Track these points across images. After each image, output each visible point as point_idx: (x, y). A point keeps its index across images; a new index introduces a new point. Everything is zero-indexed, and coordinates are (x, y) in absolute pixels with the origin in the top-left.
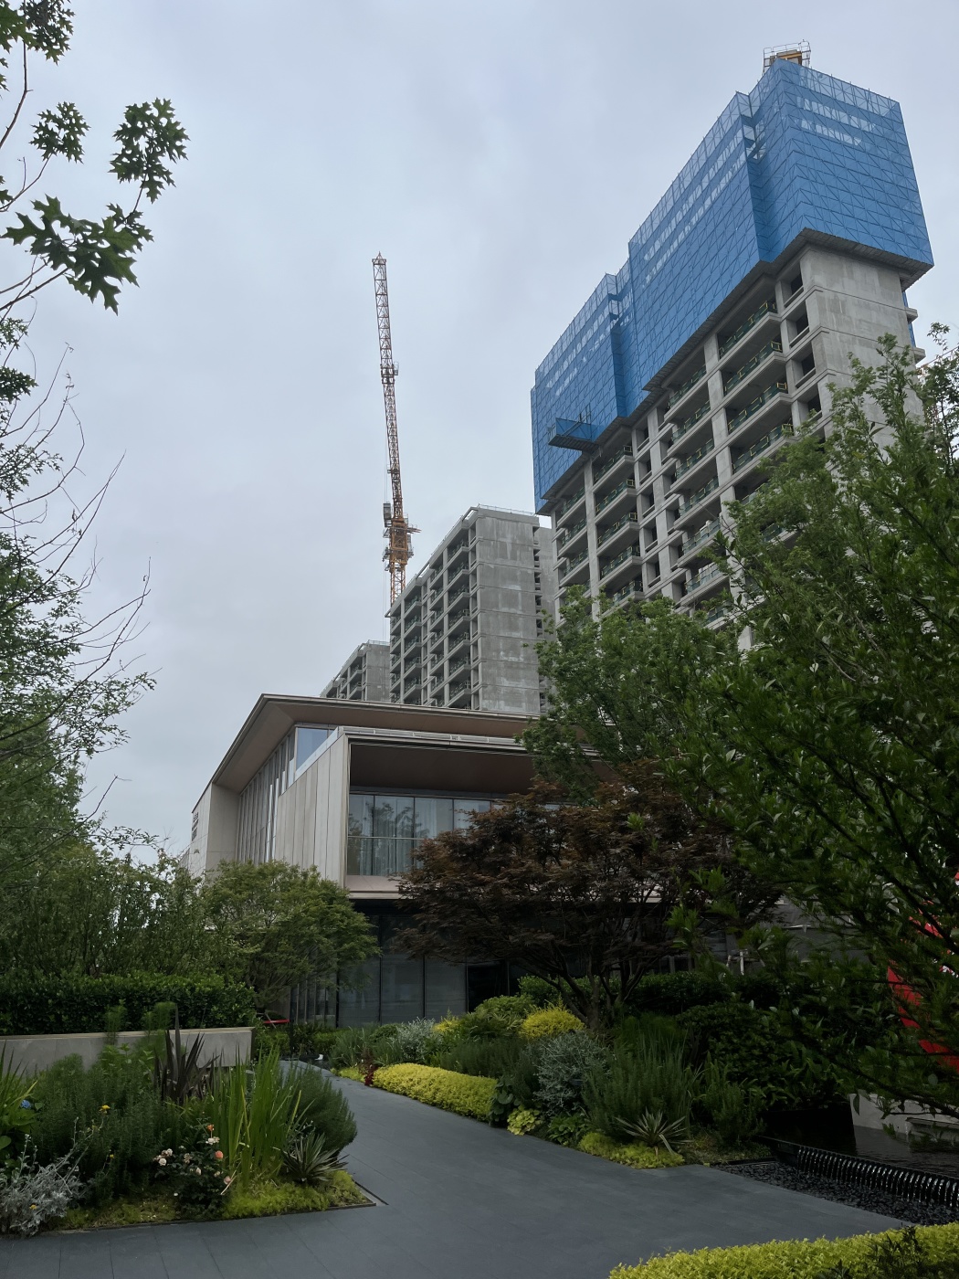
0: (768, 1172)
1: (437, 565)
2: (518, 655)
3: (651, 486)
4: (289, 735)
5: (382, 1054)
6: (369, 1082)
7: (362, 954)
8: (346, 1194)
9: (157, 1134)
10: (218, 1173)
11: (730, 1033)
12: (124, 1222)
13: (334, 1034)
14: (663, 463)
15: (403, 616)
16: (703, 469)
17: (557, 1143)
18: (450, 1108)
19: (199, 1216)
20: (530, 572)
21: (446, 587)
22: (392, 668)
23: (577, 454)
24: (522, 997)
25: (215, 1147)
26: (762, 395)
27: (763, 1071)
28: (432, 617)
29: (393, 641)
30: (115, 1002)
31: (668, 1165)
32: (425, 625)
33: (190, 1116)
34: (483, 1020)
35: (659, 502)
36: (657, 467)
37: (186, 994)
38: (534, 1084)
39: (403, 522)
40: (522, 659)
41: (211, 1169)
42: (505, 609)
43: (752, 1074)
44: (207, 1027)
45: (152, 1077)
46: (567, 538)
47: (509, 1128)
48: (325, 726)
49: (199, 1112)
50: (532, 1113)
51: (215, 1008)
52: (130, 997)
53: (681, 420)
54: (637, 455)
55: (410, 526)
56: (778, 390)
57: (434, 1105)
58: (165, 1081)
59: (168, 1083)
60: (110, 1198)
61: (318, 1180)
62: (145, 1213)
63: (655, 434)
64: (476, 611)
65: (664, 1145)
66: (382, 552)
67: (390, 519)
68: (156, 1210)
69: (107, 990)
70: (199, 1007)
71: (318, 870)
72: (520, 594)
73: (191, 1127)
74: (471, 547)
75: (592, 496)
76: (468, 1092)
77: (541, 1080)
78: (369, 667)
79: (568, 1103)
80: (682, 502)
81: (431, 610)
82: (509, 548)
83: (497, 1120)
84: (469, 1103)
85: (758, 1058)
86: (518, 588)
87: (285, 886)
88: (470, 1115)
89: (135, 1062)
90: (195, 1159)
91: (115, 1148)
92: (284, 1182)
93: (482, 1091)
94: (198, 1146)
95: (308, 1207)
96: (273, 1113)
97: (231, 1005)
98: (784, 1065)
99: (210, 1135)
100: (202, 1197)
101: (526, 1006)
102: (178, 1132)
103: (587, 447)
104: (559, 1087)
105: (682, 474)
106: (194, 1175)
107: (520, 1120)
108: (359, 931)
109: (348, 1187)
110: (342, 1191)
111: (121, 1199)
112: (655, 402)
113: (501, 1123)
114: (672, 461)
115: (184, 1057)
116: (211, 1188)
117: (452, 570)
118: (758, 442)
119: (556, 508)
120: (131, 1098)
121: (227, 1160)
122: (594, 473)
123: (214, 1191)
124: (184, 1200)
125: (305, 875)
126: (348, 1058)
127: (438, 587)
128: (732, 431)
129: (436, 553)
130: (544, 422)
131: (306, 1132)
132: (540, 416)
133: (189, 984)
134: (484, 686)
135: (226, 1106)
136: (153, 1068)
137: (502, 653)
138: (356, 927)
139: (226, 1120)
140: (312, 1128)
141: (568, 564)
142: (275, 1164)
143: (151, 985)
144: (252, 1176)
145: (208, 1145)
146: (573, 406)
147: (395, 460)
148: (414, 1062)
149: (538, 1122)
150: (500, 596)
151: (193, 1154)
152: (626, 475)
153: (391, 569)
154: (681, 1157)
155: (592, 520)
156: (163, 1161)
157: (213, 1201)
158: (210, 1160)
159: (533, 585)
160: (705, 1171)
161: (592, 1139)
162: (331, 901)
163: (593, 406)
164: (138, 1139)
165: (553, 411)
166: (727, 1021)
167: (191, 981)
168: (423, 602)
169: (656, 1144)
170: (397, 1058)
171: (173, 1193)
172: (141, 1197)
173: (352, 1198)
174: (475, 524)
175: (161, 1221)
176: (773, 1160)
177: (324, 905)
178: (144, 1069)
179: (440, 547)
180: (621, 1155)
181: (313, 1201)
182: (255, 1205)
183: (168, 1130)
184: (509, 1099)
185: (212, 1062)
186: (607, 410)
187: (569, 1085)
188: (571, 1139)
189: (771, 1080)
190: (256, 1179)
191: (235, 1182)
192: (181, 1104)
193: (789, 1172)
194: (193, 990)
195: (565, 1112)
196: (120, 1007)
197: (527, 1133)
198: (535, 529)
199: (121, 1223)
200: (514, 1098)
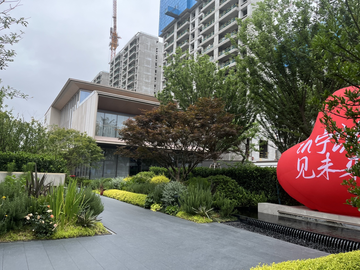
0: (238, 225)
1: (126, 49)
2: (149, 80)
3: (194, 32)
4: (78, 93)
5: (106, 186)
6: (102, 194)
7: (99, 158)
8: (101, 230)
9: (26, 208)
10: (51, 223)
11: (222, 184)
12: (11, 240)
13: (89, 181)
14: (199, 25)
15: (114, 64)
16: (210, 28)
17: (168, 214)
18: (130, 202)
19: (43, 238)
20: (155, 55)
21: (129, 56)
22: (110, 80)
23: (173, 19)
24: (151, 172)
25: (50, 213)
26: (231, 7)
27: (231, 195)
28: (124, 65)
29: (111, 72)
30: (11, 161)
31: (208, 222)
32: (121, 68)
33: (40, 202)
34: (139, 178)
35: (196, 37)
36: (197, 26)
37: (40, 160)
38: (161, 196)
39: (116, 35)
40: (150, 81)
41: (48, 221)
42: (146, 66)
43: (228, 196)
44: (48, 172)
45: (25, 188)
46: (167, 45)
47: (151, 209)
48: (90, 91)
49: (44, 201)
50: (159, 205)
51: (52, 166)
52: (17, 160)
53: (205, 12)
54: (191, 22)
55: (118, 36)
56: (236, 6)
57: (124, 201)
58: (30, 189)
59: (32, 190)
60: (6, 231)
61: (90, 225)
62: (20, 237)
63: (197, 16)
64: (138, 65)
65: (207, 216)
66: (109, 43)
67: (112, 33)
68: (25, 236)
69: (8, 157)
70: (45, 165)
71: (87, 133)
72: (151, 61)
73: (41, 206)
74: (137, 45)
75: (176, 33)
76: (137, 198)
77: (163, 195)
78: (103, 79)
79: (173, 202)
80: (203, 38)
81: (123, 63)
82: (149, 46)
83: (147, 207)
84: (137, 201)
85: (230, 192)
86: (150, 59)
87: (76, 137)
88: (137, 205)
89: (18, 182)
90: (42, 218)
91: (8, 213)
92: (78, 226)
93: (142, 198)
94: (43, 213)
95: (87, 235)
96: (75, 202)
97: (58, 166)
98: (237, 194)
99: (48, 209)
100: (44, 231)
101: (152, 174)
102: (35, 208)
103: (176, 17)
104: (170, 197)
105: (204, 29)
106: (41, 223)
107: (155, 207)
108: (98, 152)
109: (101, 228)
110: (100, 229)
111: (11, 231)
112: (198, 5)
113: (148, 207)
114: (202, 25)
115: (38, 181)
116: (48, 228)
117: (131, 51)
118: (227, 22)
119: (165, 35)
120: (15, 194)
121: (55, 218)
122: (178, 26)
123: (49, 229)
124: (37, 232)
125: (82, 134)
126: (94, 187)
127: (126, 56)
128: (220, 17)
129: (127, 45)
130: (164, 7)
131: (86, 209)
132: (163, 5)
133: (41, 157)
134: (138, 88)
135: (55, 199)
136: (26, 184)
137: (144, 79)
138: (98, 150)
139: (55, 204)
140: (89, 208)
141: (167, 53)
142: (75, 219)
143: (26, 156)
144: (65, 224)
145: (48, 212)
146: (173, 3)
147: (115, 14)
148: (117, 189)
149: (161, 208)
150: (145, 61)
151: (41, 215)
152: (187, 27)
153: (111, 49)
154: (211, 220)
155: (175, 40)
156: (28, 218)
157: (49, 233)
158: (48, 218)
159: (155, 59)
160: (219, 224)
161: (181, 213)
162: (90, 142)
163: (179, 3)
164: (18, 209)
165: (167, 4)
166: (222, 180)
167: (42, 156)
168: (121, 60)
169: (204, 216)
170: (111, 188)
171: (32, 229)
172: (19, 231)
173: (103, 231)
174: (139, 38)
175: (27, 240)
176: (238, 221)
177: (88, 143)
178: (22, 185)
179: (127, 44)
180: (192, 219)
181: (89, 233)
182: (66, 234)
183: (31, 207)
184: (152, 200)
185: (50, 184)
186: (184, 6)
187: (173, 197)
188: (174, 213)
189: (233, 198)
190: (67, 225)
191: (58, 226)
192: (37, 197)
193: (244, 225)
194: (43, 159)
195: (171, 205)
196: (13, 163)
197: (157, 211)
198: (157, 42)
199: (10, 241)
200: (153, 200)
